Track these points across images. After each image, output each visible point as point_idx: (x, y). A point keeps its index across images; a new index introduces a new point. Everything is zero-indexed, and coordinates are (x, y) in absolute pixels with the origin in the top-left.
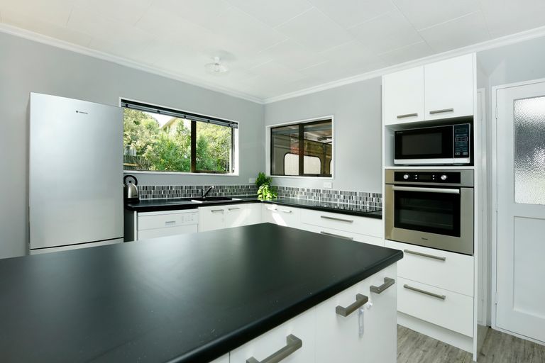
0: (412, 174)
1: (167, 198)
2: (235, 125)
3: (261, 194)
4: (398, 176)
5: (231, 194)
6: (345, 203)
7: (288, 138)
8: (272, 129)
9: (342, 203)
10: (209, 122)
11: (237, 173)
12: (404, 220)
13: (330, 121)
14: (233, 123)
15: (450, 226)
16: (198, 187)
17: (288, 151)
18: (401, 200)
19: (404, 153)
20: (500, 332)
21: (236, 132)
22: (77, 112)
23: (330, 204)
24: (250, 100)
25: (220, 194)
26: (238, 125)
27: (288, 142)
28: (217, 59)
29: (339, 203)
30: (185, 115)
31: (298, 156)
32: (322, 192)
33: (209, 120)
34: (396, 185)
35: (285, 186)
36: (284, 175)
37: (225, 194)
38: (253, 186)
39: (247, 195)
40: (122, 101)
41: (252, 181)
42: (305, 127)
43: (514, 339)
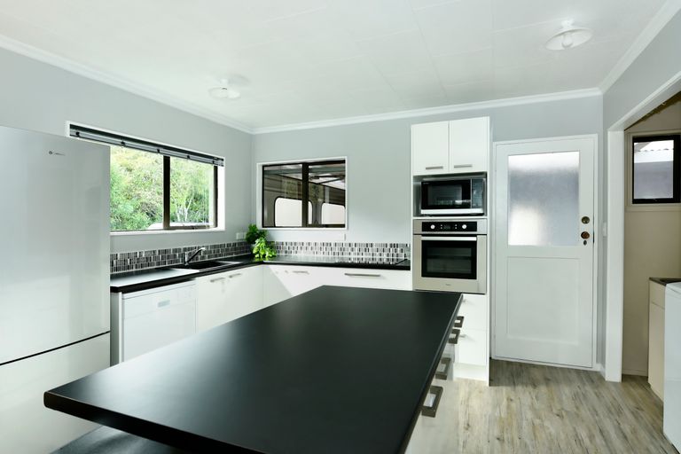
0: (438, 224)
1: (134, 270)
2: (220, 161)
3: (258, 253)
4: (426, 226)
5: (216, 256)
6: (360, 257)
7: (278, 178)
8: (264, 166)
9: (357, 256)
10: (188, 157)
11: (222, 226)
12: (430, 269)
13: (343, 162)
14: (218, 159)
15: (469, 271)
16: (175, 251)
17: (279, 194)
18: (429, 250)
19: (430, 203)
20: (498, 360)
21: (221, 170)
22: (51, 153)
23: (342, 258)
24: (237, 128)
25: (203, 257)
26: (224, 163)
27: (278, 183)
28: (224, 82)
29: (353, 257)
30: (158, 148)
31: (301, 202)
32: (332, 246)
33: (189, 155)
34: (423, 235)
35: (284, 241)
36: (275, 227)
37: (209, 257)
38: (241, 244)
39: (234, 255)
40: (72, 127)
41: (240, 236)
42: (310, 167)
43: (508, 363)
